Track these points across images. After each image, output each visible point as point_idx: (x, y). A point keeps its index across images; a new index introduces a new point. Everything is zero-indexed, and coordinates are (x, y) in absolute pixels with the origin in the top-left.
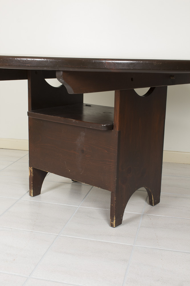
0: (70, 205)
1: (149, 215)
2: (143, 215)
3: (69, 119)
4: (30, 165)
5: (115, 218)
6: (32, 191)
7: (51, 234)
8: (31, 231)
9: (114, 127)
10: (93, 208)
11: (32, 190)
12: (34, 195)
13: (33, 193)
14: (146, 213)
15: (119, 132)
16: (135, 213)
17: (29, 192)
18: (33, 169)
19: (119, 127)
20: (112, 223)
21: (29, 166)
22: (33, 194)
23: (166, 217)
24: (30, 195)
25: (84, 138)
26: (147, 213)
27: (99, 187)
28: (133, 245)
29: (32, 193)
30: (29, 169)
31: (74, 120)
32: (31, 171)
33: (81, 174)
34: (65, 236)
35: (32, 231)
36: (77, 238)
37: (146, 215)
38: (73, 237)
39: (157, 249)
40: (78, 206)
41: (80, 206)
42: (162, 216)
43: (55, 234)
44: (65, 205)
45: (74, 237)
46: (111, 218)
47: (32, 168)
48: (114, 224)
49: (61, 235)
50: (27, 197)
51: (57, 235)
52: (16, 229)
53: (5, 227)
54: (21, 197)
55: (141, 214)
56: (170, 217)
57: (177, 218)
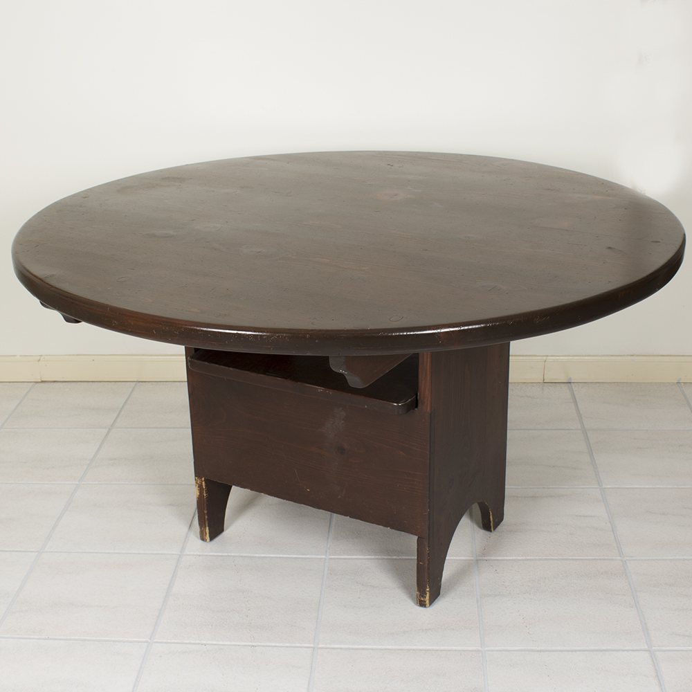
1: (489, 560)
2: (477, 560)
3: (307, 385)
4: (198, 473)
5: (428, 590)
6: (207, 531)
7: (298, 645)
8: (251, 644)
9: (420, 405)
10: (360, 557)
11: (207, 528)
12: (212, 537)
13: (209, 533)
14: (481, 556)
15: (432, 414)
16: (458, 558)
18: (206, 481)
19: (432, 403)
20: (422, 599)
21: (196, 476)
22: (210, 536)
23: (528, 560)
24: (203, 539)
25: (343, 422)
26: (484, 555)
27: (386, 526)
28: (480, 648)
29: (207, 535)
30: (194, 482)
31: (320, 389)
32: (200, 486)
33: (339, 497)
34: (328, 646)
35: (254, 644)
36: (358, 649)
37: (482, 560)
38: (347, 646)
39: (533, 651)
40: (324, 557)
41: (328, 553)
42: (519, 558)
43: (308, 645)
44: (294, 556)
45: (350, 646)
46: (419, 590)
47: (203, 479)
48: (427, 602)
49: (320, 646)
50: (196, 546)
51: (312, 645)
52: (215, 643)
53: (187, 642)
54: (183, 548)
55: (472, 560)
56: (535, 560)
57: (552, 559)
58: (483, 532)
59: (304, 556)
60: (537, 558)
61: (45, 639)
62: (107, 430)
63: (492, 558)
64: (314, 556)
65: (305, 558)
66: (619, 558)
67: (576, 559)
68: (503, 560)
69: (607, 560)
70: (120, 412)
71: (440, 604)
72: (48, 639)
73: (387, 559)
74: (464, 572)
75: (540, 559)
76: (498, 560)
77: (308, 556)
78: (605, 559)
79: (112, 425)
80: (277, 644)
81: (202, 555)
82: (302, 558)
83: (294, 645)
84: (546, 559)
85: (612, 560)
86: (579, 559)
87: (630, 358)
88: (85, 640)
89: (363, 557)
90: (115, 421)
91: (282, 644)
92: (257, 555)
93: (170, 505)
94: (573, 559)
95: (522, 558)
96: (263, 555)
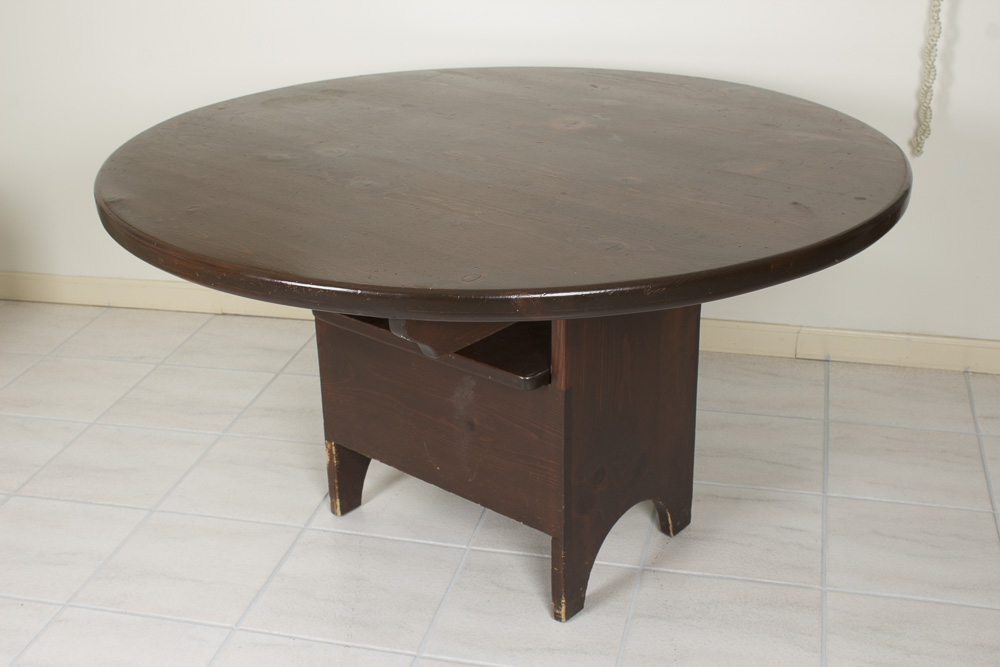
0: (444, 542)
1: (658, 572)
2: (644, 570)
4: (329, 437)
5: (563, 601)
6: (338, 503)
7: (399, 651)
8: (346, 643)
9: (553, 376)
10: (506, 551)
11: (338, 500)
12: (345, 510)
13: (341, 506)
14: (650, 566)
15: (568, 393)
16: (621, 565)
17: (329, 498)
18: (337, 446)
19: (566, 380)
20: (557, 611)
21: (326, 439)
22: (341, 510)
23: (705, 576)
24: (334, 512)
25: (472, 392)
26: (654, 564)
29: (339, 508)
30: (325, 446)
32: (330, 451)
33: (470, 480)
34: (434, 656)
35: (349, 644)
37: (650, 570)
38: (454, 659)
40: (465, 547)
42: (695, 573)
43: (410, 652)
44: (432, 542)
45: (459, 660)
46: (553, 600)
47: (333, 443)
48: (563, 616)
49: (424, 655)
50: (325, 518)
51: (414, 653)
52: (306, 637)
53: (276, 633)
54: (310, 520)
55: (637, 569)
56: (714, 577)
57: (735, 579)
58: (661, 535)
59: (442, 544)
60: (717, 575)
61: (122, 613)
62: (273, 375)
63: (662, 569)
64: (453, 545)
65: (442, 546)
66: (819, 587)
67: (763, 583)
68: (675, 573)
69: (805, 587)
70: (296, 355)
71: (581, 620)
72: (125, 613)
73: (538, 557)
74: (623, 582)
75: (720, 578)
76: (668, 572)
77: (446, 544)
78: (800, 587)
79: (281, 371)
80: (376, 647)
81: (328, 531)
82: (439, 546)
83: (394, 650)
84: (727, 578)
85: (810, 588)
86: (767, 583)
87: (906, 336)
88: (165, 619)
89: (509, 552)
90: (286, 366)
91: (380, 648)
92: (389, 537)
93: (313, 468)
94: (760, 582)
95: (697, 573)
96: (396, 538)
